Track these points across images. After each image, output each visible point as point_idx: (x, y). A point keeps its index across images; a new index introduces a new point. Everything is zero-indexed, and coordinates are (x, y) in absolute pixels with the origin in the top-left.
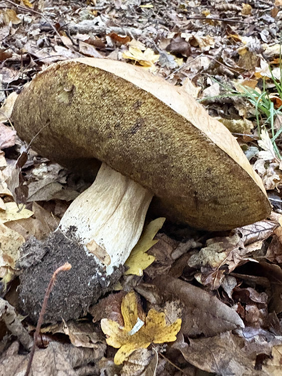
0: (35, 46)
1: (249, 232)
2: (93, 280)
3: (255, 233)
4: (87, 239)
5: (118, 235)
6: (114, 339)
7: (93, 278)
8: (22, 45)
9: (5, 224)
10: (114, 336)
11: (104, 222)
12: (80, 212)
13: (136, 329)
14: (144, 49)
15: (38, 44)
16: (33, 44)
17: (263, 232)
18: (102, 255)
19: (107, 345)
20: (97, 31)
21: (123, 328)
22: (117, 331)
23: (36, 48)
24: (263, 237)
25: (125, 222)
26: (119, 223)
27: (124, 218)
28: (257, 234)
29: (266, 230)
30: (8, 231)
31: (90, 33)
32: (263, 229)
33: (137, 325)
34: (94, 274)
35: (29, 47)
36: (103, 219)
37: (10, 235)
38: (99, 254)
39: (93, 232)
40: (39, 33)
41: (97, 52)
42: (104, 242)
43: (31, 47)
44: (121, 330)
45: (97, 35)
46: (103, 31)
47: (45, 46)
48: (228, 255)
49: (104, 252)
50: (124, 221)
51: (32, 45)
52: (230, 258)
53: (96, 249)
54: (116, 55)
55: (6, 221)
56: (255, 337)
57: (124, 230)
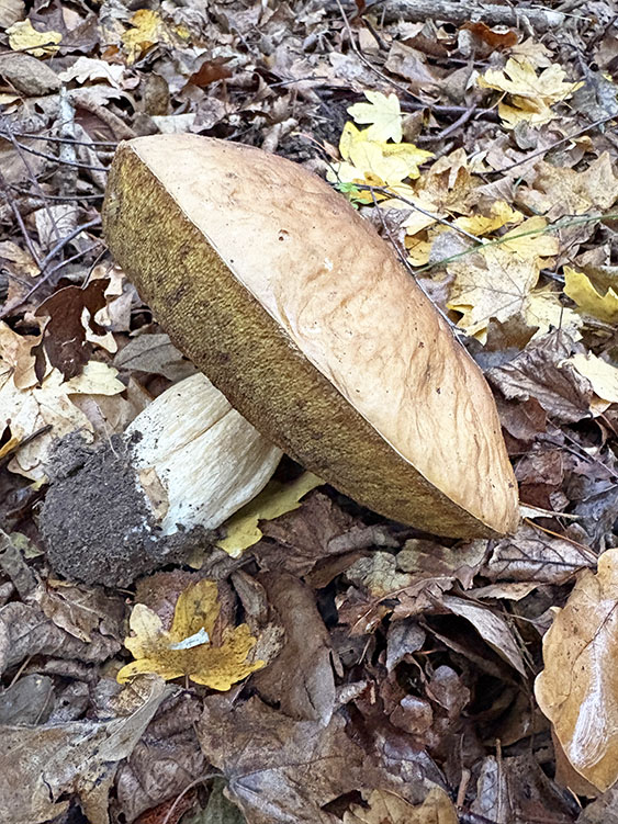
0: (297, 50)
1: (521, 556)
2: (134, 535)
3: (534, 562)
4: (145, 462)
5: (197, 472)
6: (139, 643)
7: (135, 530)
8: (272, 46)
9: (69, 396)
10: (142, 638)
11: (183, 440)
12: (160, 411)
13: (186, 644)
14: (545, 63)
15: (304, 47)
16: (295, 46)
17: (554, 568)
18: (158, 498)
19: (123, 647)
20: (450, 15)
21: (166, 634)
22: (152, 633)
23: (297, 54)
24: (549, 577)
25: (220, 453)
26: (207, 451)
27: (220, 444)
28: (537, 567)
29: (564, 564)
30: (72, 409)
31: (430, 22)
32: (558, 560)
33: (193, 637)
34: (138, 525)
35: (284, 53)
36: (183, 436)
37: (73, 417)
38: (155, 495)
39: (160, 453)
40: (320, 20)
41: (424, 69)
42: (170, 476)
43: (289, 52)
44: (160, 635)
45: (444, 25)
46: (465, 14)
47: (317, 50)
48: (412, 584)
49: (165, 493)
50: (218, 450)
51: (292, 49)
52: (412, 592)
53: (152, 484)
54: (464, 79)
55: (74, 392)
56: (403, 762)
57: (213, 468)
